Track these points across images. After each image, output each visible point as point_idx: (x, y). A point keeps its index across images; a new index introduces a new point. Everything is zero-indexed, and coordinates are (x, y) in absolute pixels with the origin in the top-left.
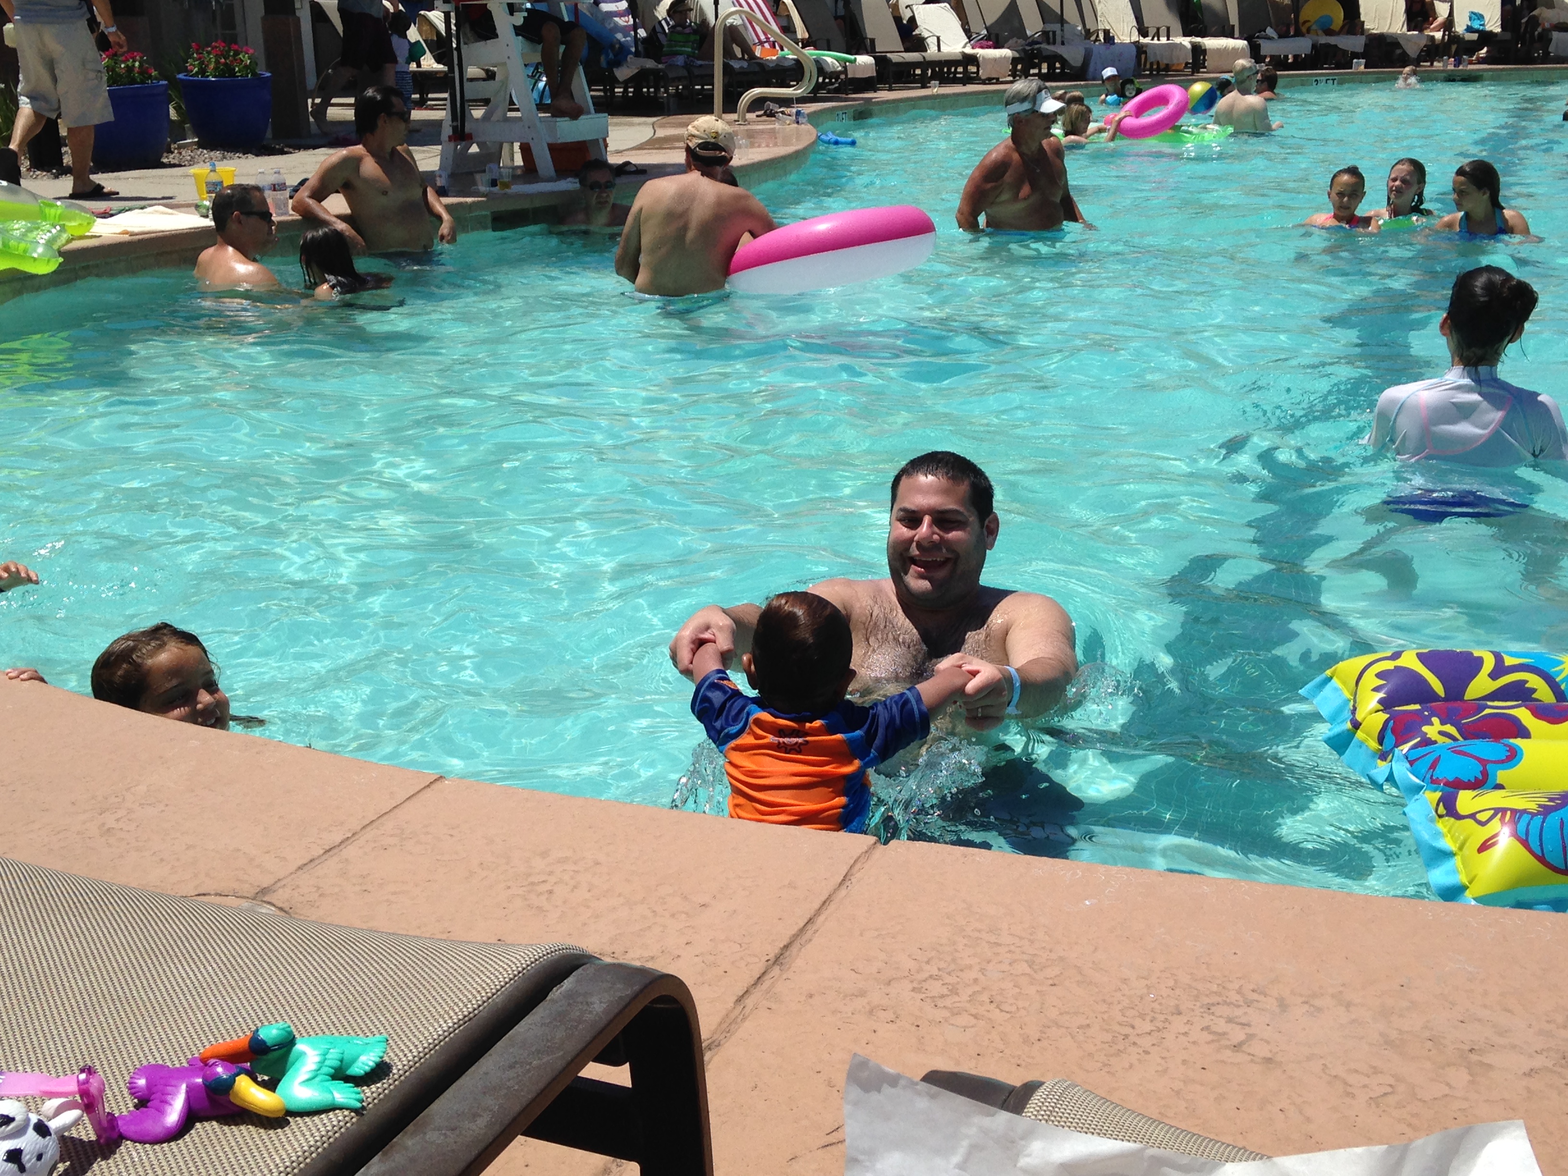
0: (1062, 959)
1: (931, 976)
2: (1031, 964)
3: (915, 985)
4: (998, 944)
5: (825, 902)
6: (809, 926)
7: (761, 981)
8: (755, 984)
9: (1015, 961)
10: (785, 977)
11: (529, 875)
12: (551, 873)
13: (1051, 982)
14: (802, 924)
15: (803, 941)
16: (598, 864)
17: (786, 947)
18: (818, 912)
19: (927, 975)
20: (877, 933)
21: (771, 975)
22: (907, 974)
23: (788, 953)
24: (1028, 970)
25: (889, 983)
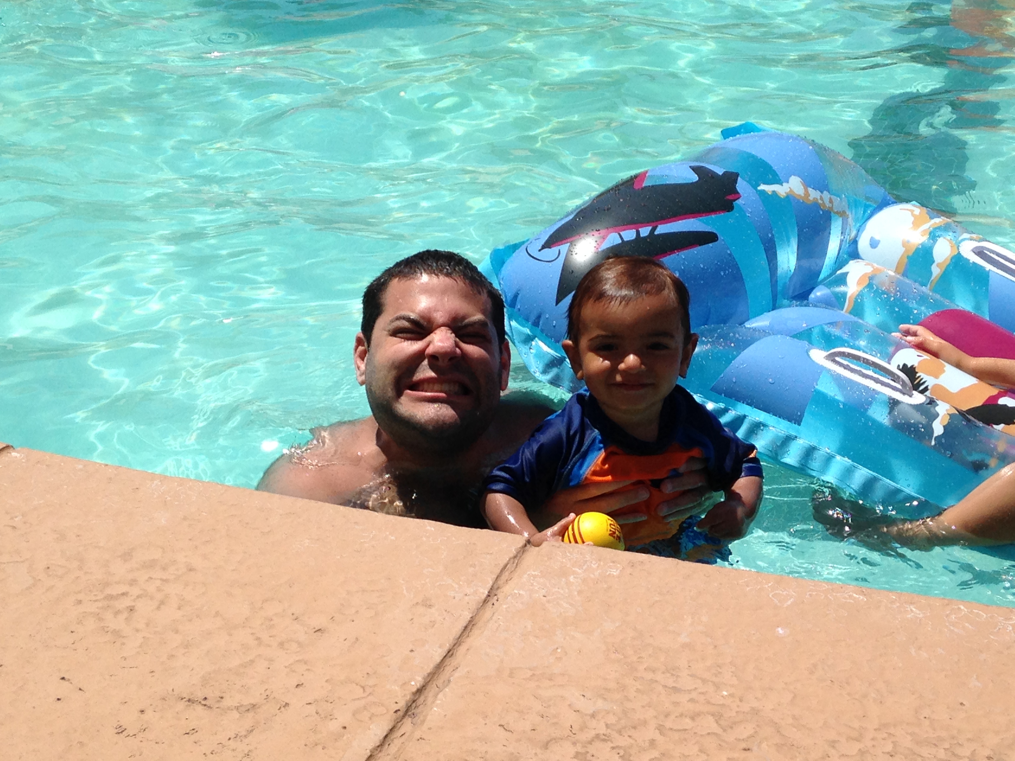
0: (755, 712)
1: (597, 736)
2: (718, 717)
3: (579, 748)
4: (676, 690)
5: (466, 627)
6: (448, 660)
7: (388, 741)
8: (381, 745)
9: (699, 714)
10: (418, 734)
11: (107, 584)
12: (133, 582)
13: (744, 745)
14: (438, 659)
15: (440, 682)
16: (191, 569)
17: (420, 691)
18: (458, 642)
19: (593, 733)
20: (530, 673)
21: (401, 731)
22: (567, 732)
23: (422, 698)
24: (714, 727)
25: (546, 746)
